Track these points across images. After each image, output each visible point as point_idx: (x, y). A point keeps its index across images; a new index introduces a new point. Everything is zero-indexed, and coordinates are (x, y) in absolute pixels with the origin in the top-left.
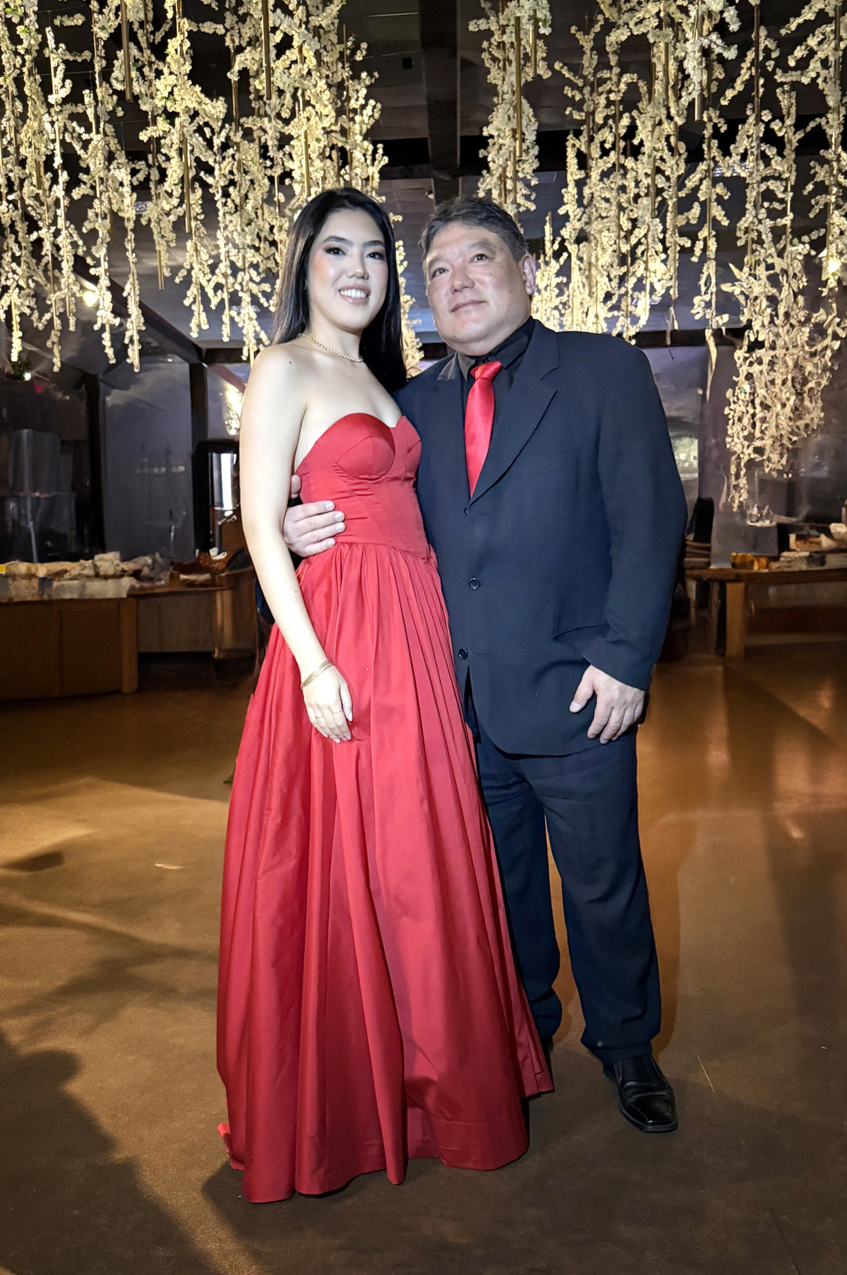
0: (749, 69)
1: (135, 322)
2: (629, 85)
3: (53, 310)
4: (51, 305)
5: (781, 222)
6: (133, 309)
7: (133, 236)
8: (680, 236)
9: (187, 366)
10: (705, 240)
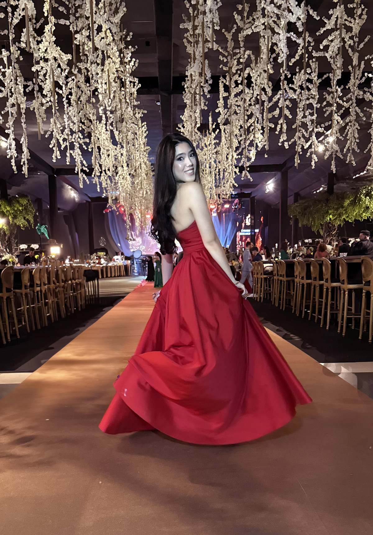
0: (301, 50)
1: (25, 156)
2: (248, 56)
6: (25, 149)
7: (25, 116)
8: (270, 123)
9: (47, 176)
10: (281, 124)
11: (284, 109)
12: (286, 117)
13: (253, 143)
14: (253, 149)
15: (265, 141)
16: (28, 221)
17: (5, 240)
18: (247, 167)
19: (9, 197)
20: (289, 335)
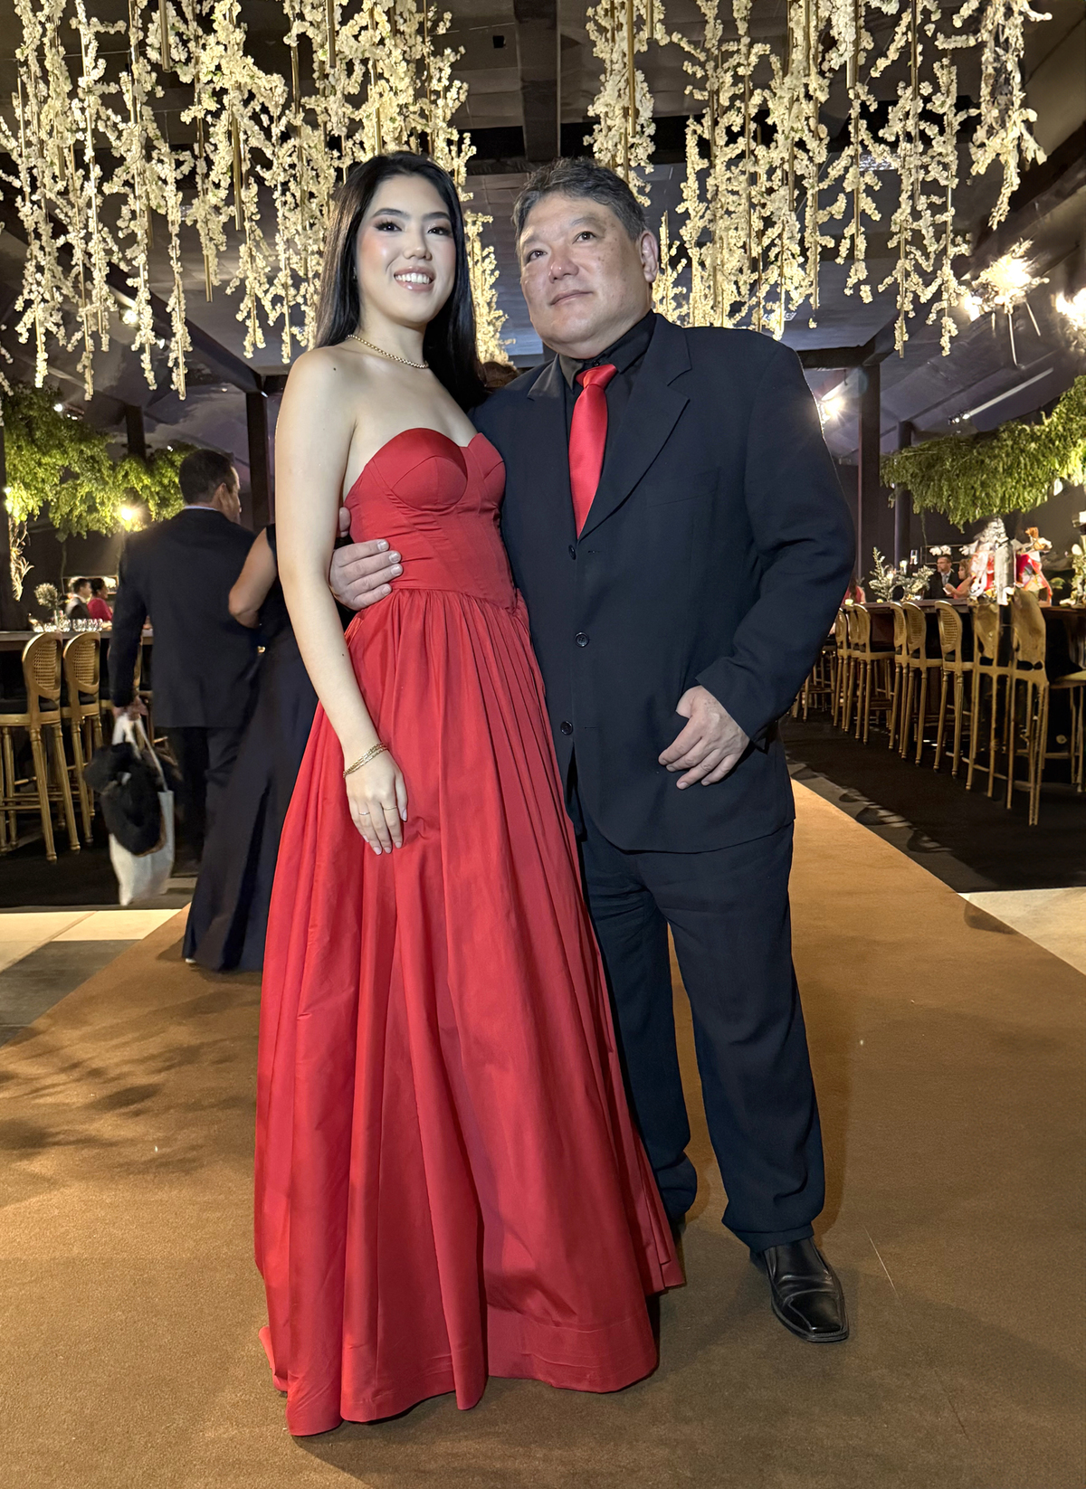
0: (905, 34)
1: (181, 341)
2: (760, 57)
3: (84, 328)
4: (82, 323)
5: (940, 218)
6: (178, 327)
7: (178, 242)
8: (822, 235)
9: (244, 395)
10: (852, 238)
11: (860, 196)
12: (866, 218)
13: (778, 290)
14: (780, 306)
15: (811, 285)
19: (148, 451)
20: (874, 812)
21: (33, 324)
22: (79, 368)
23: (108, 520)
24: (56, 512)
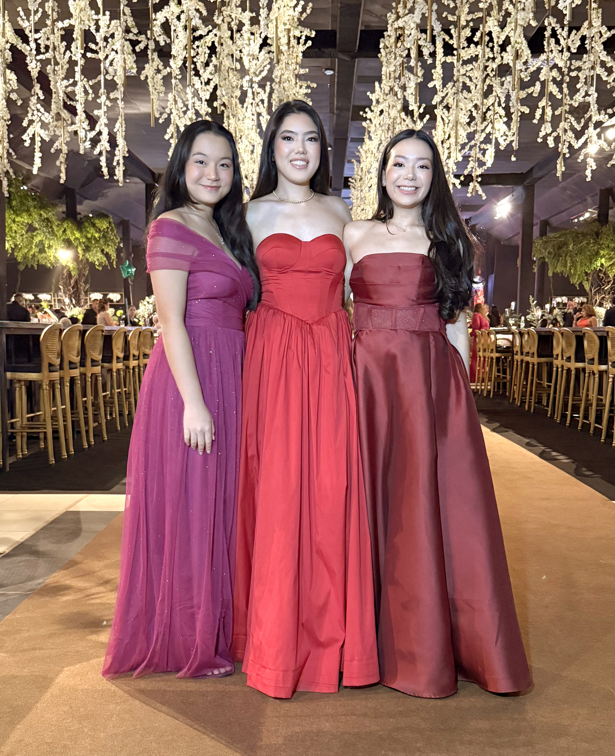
1: (121, 151)
3: (62, 139)
4: (61, 136)
6: (121, 141)
8: (522, 105)
9: (144, 186)
10: (543, 108)
11: (549, 83)
12: (551, 96)
13: (491, 137)
14: (491, 147)
15: (513, 135)
16: (107, 255)
17: (70, 285)
18: (477, 177)
19: (79, 217)
20: (549, 453)
21: (34, 135)
22: (58, 163)
23: (52, 258)
24: (18, 252)
